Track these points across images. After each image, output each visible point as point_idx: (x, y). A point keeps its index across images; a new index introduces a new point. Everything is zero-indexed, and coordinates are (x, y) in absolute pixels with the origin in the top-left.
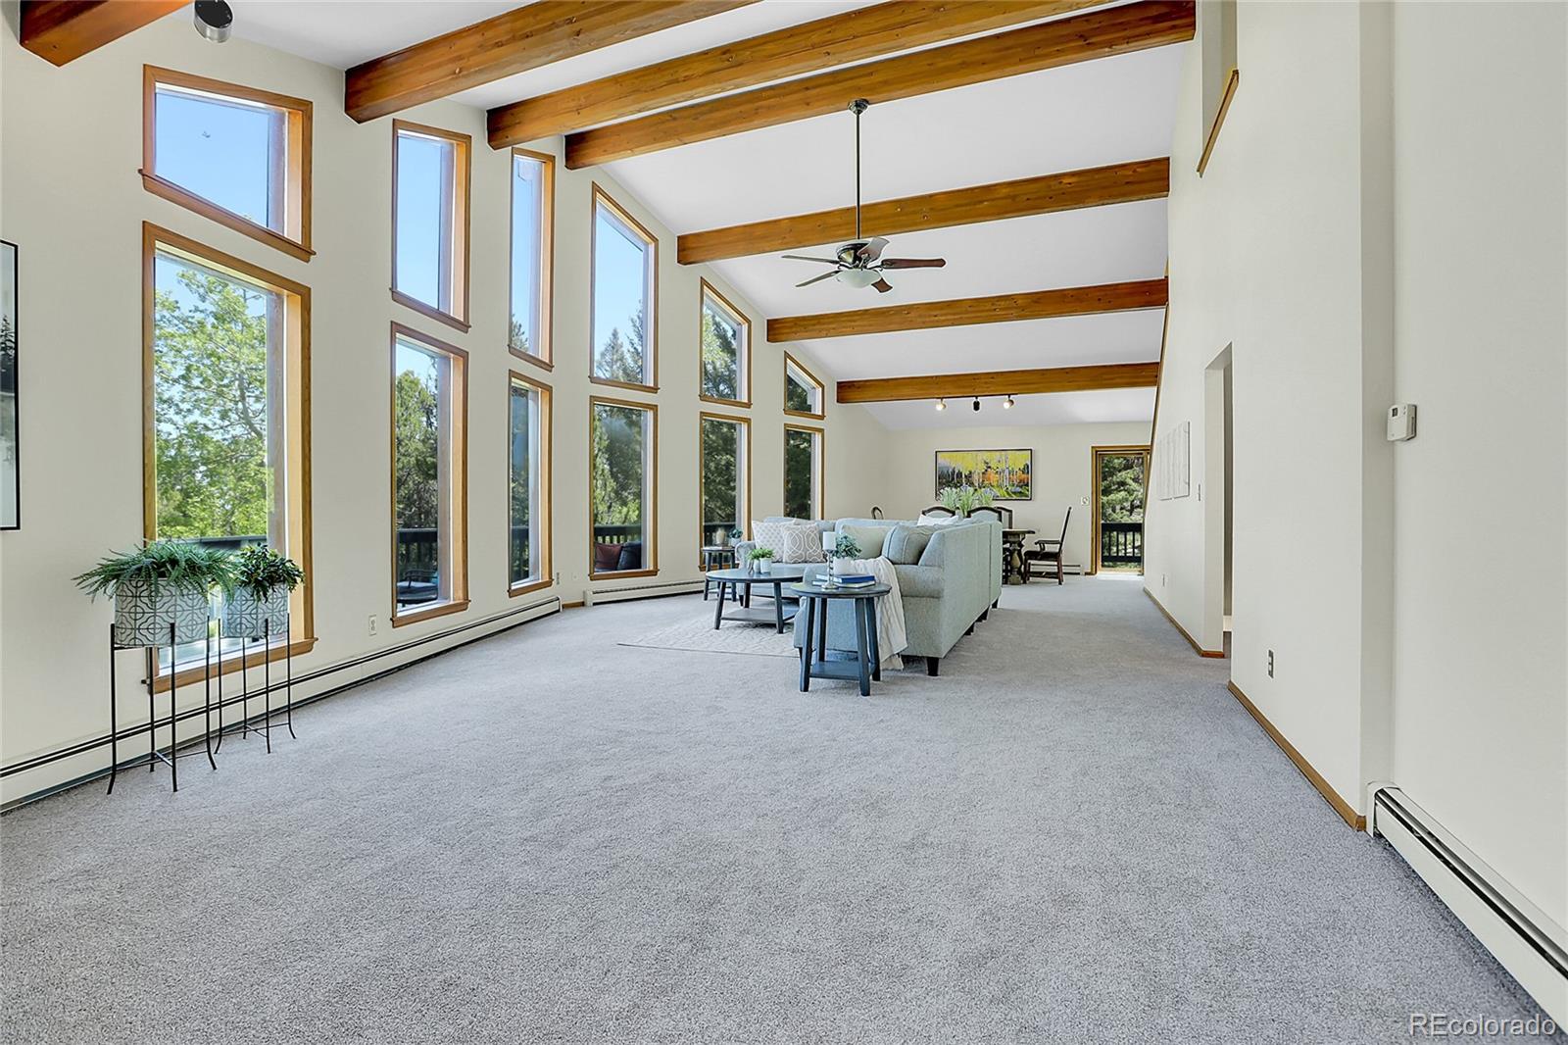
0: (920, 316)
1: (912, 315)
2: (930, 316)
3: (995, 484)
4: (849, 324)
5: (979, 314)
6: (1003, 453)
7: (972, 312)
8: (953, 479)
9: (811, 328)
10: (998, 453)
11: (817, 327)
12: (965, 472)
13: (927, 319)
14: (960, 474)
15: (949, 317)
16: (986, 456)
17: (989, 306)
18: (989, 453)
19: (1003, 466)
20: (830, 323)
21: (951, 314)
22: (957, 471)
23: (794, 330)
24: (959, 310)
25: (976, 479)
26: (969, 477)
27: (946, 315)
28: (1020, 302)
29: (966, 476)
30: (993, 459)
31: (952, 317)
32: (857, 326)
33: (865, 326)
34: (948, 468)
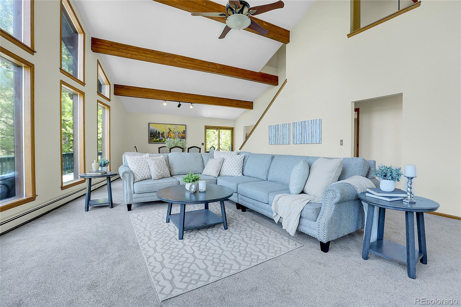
0: (179, 61)
1: (176, 59)
2: (183, 62)
3: (173, 137)
4: (144, 55)
5: (203, 67)
6: (176, 125)
7: (201, 66)
8: (156, 135)
9: (121, 50)
10: (174, 125)
11: (125, 51)
12: (161, 132)
13: (182, 63)
14: (159, 133)
15: (191, 65)
16: (169, 126)
17: (206, 65)
18: (170, 125)
19: (175, 131)
20: (132, 51)
21: (192, 64)
22: (158, 132)
23: (110, 48)
24: (195, 63)
25: (165, 135)
26: (163, 134)
27: (190, 64)
28: (218, 67)
29: (161, 134)
30: (172, 128)
31: (193, 65)
32: (148, 57)
33: (152, 58)
34: (154, 130)
